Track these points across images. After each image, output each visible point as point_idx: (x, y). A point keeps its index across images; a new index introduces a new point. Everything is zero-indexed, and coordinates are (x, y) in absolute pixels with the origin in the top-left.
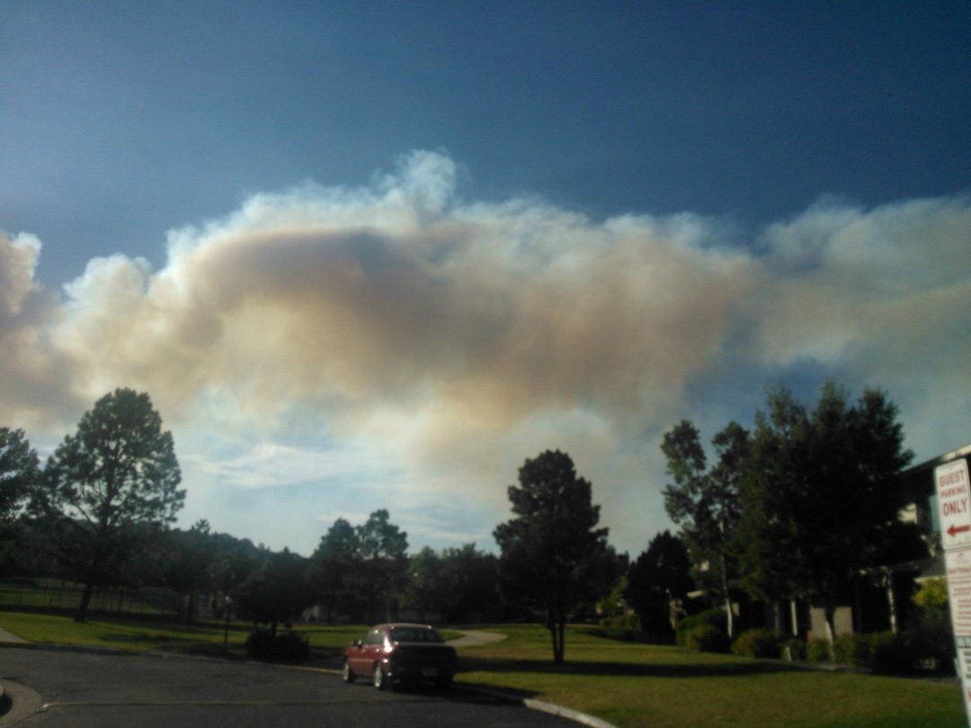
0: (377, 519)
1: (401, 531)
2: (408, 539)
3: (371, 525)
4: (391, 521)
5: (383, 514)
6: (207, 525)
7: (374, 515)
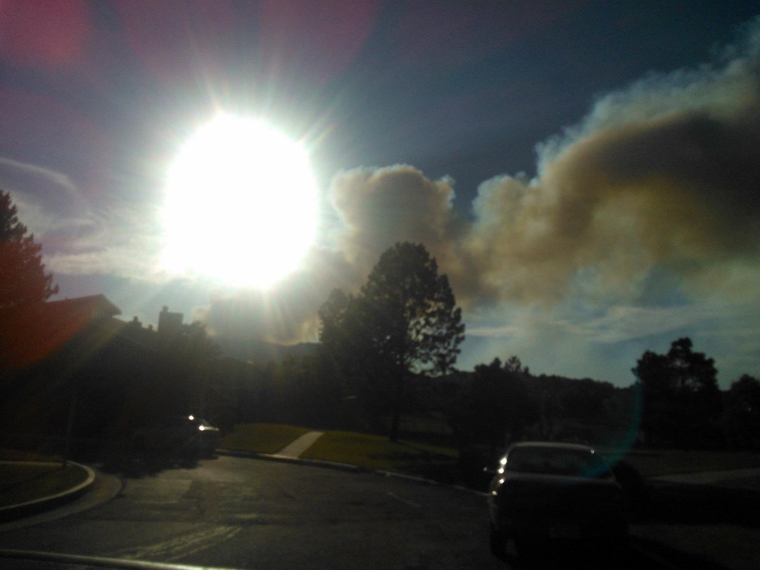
0: (679, 348)
1: (707, 358)
2: (716, 365)
3: (673, 353)
4: (695, 349)
5: (685, 343)
6: (518, 361)
7: (675, 344)
